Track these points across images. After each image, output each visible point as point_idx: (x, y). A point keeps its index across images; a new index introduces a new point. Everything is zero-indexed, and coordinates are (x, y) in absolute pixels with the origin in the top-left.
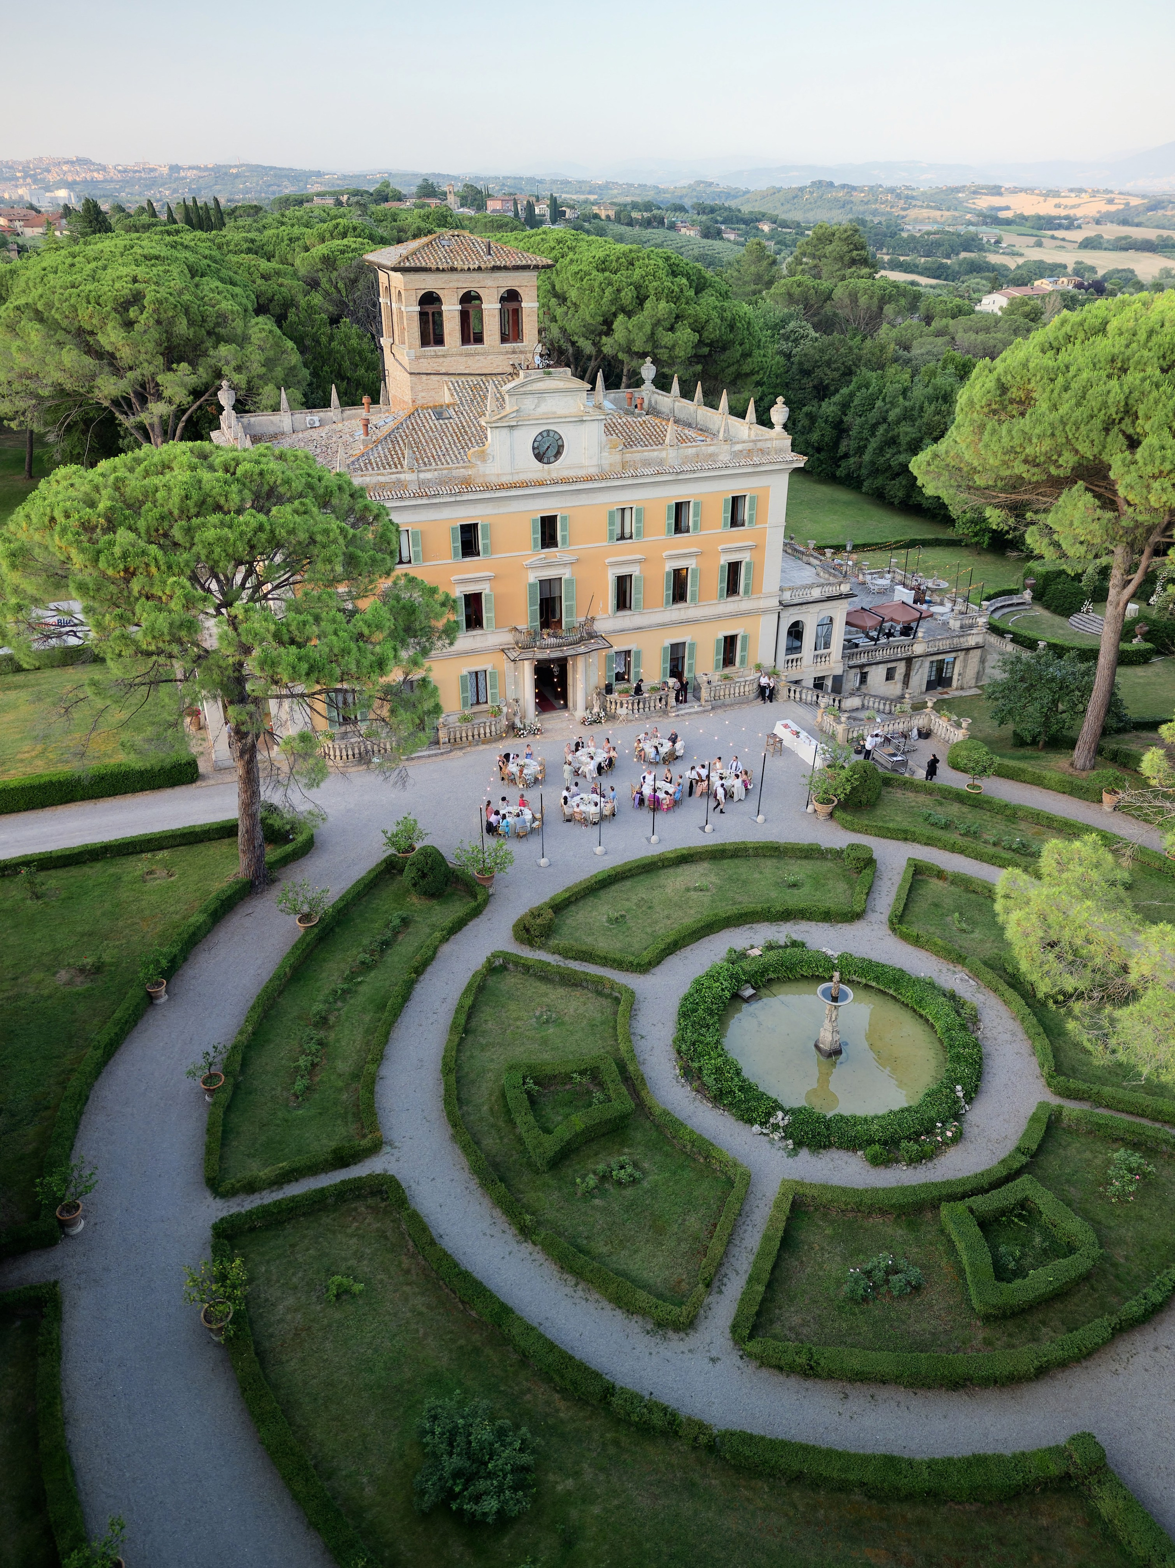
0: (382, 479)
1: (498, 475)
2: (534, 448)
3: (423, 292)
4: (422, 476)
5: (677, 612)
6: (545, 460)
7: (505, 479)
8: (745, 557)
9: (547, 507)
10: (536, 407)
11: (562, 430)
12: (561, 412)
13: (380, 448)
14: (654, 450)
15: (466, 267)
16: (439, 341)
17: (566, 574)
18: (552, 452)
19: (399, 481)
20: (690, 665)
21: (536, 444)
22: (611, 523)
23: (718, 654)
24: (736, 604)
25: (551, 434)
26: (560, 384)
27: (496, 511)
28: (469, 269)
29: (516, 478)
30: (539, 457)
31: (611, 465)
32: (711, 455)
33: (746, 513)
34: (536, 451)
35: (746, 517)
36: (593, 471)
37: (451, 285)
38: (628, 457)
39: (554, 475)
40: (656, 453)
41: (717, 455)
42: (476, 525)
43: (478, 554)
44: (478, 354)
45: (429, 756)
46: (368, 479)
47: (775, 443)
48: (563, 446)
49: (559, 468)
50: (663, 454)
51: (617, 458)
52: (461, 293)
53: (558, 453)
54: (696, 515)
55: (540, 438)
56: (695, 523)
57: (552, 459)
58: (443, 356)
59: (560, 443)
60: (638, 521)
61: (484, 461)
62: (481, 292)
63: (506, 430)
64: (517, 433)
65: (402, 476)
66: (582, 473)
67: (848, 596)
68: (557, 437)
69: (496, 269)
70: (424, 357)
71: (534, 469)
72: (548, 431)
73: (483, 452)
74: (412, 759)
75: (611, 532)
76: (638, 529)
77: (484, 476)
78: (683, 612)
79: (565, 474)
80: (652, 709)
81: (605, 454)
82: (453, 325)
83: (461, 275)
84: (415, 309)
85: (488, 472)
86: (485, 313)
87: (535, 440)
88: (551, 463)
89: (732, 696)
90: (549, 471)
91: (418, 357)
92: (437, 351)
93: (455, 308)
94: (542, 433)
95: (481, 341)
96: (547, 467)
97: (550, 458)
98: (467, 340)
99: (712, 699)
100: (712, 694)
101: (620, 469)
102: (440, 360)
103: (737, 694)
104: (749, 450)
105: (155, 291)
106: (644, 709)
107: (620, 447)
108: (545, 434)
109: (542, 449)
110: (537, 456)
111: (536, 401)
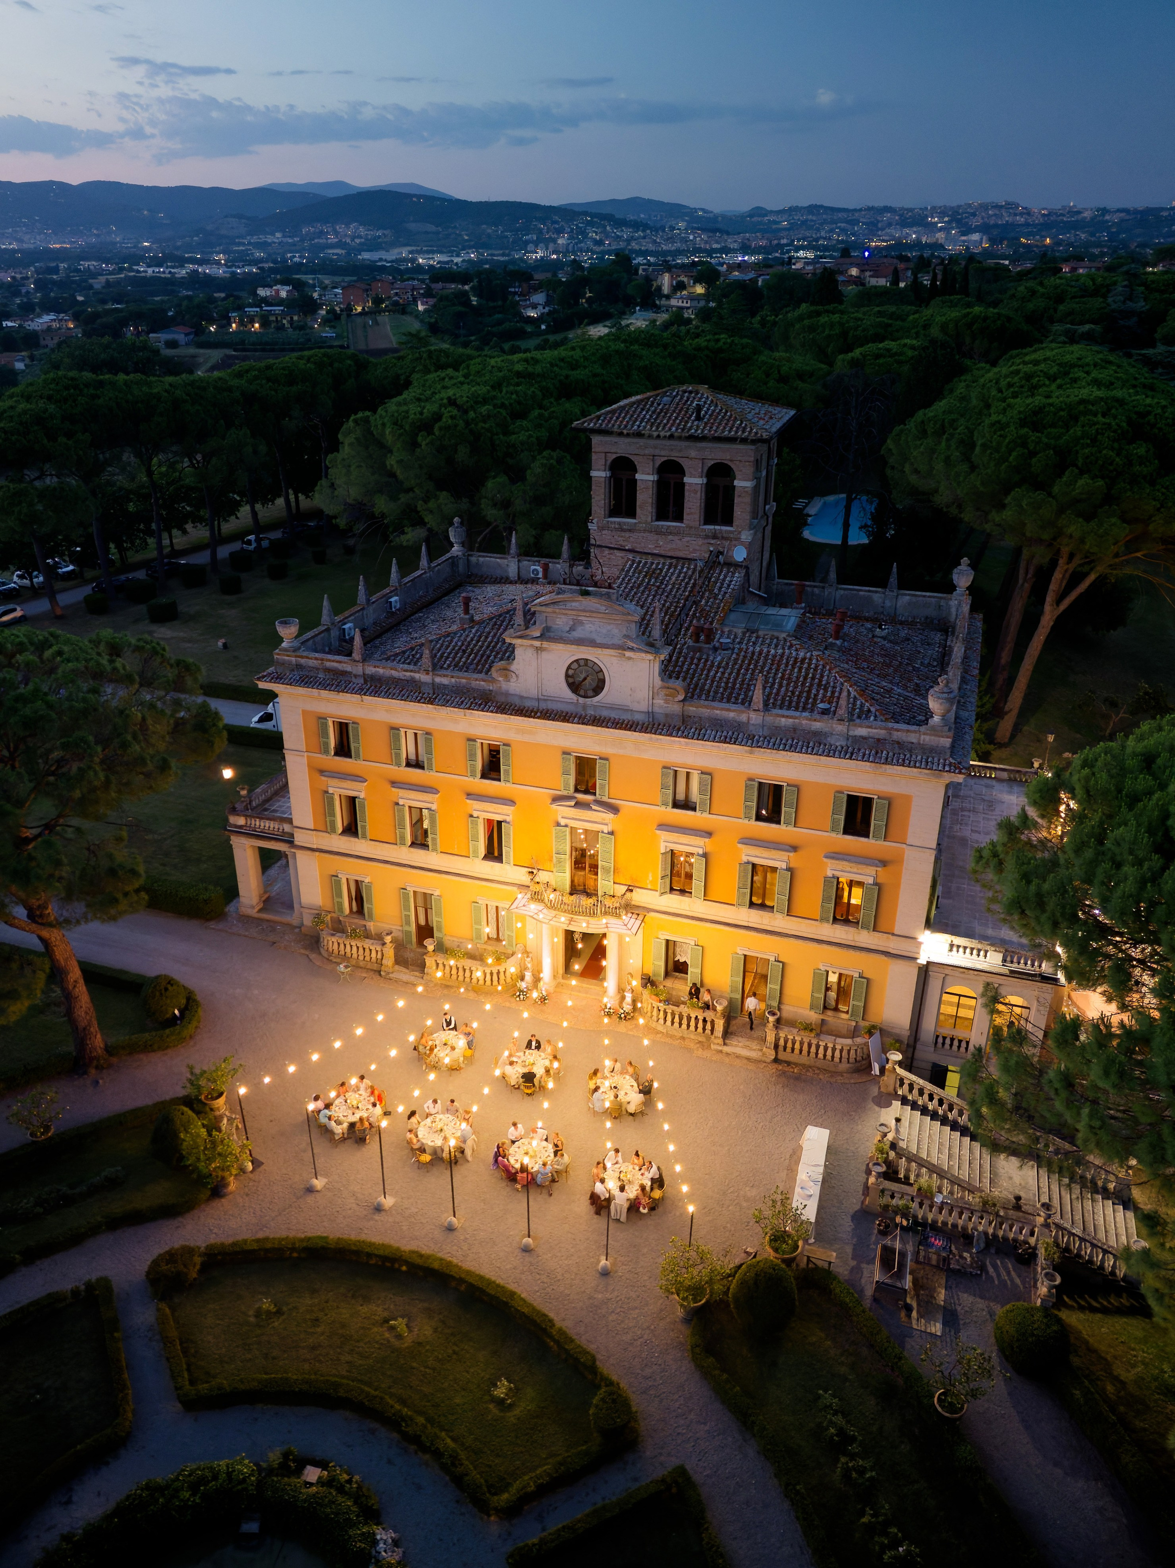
0: (395, 673)
2: (567, 676)
3: (614, 456)
4: (438, 680)
5: (755, 916)
6: (582, 692)
9: (589, 749)
10: (572, 629)
11: (601, 663)
13: (474, 631)
14: (729, 710)
15: (655, 434)
16: (629, 512)
17: (604, 827)
18: (589, 685)
19: (413, 681)
21: (571, 672)
24: (848, 932)
25: (588, 665)
26: (602, 609)
27: (519, 738)
28: (658, 436)
29: (543, 706)
30: (574, 686)
31: (667, 715)
32: (816, 733)
33: (870, 821)
34: (571, 680)
37: (647, 452)
38: (692, 709)
39: (591, 712)
41: (826, 735)
43: (499, 780)
44: (671, 533)
46: (381, 671)
47: (927, 739)
48: (603, 681)
49: (596, 705)
50: (743, 718)
51: (676, 707)
52: (659, 461)
53: (597, 689)
54: (789, 804)
55: (575, 666)
56: (790, 814)
57: (589, 693)
58: (630, 531)
59: (601, 677)
60: (704, 791)
61: (507, 679)
62: (684, 463)
63: (531, 649)
64: (544, 655)
65: (417, 676)
66: (627, 717)
67: (1047, 979)
68: (595, 670)
69: (692, 438)
70: (608, 528)
71: (563, 698)
72: (584, 660)
75: (665, 795)
76: (703, 800)
77: (507, 694)
79: (605, 713)
80: (692, 1028)
81: (660, 701)
82: (645, 498)
83: (658, 442)
84: (603, 474)
85: (512, 692)
86: (687, 487)
87: (569, 668)
88: (585, 697)
89: (813, 1055)
90: (585, 707)
91: (601, 529)
92: (624, 523)
93: (651, 478)
94: (577, 661)
95: (679, 518)
96: (581, 700)
97: (586, 691)
98: (661, 515)
99: (781, 1049)
100: (782, 1042)
101: (679, 723)
102: (627, 534)
103: (821, 1055)
104: (879, 740)
105: (452, 417)
106: (680, 1024)
107: (681, 697)
108: (582, 662)
109: (579, 680)
110: (570, 685)
111: (571, 623)
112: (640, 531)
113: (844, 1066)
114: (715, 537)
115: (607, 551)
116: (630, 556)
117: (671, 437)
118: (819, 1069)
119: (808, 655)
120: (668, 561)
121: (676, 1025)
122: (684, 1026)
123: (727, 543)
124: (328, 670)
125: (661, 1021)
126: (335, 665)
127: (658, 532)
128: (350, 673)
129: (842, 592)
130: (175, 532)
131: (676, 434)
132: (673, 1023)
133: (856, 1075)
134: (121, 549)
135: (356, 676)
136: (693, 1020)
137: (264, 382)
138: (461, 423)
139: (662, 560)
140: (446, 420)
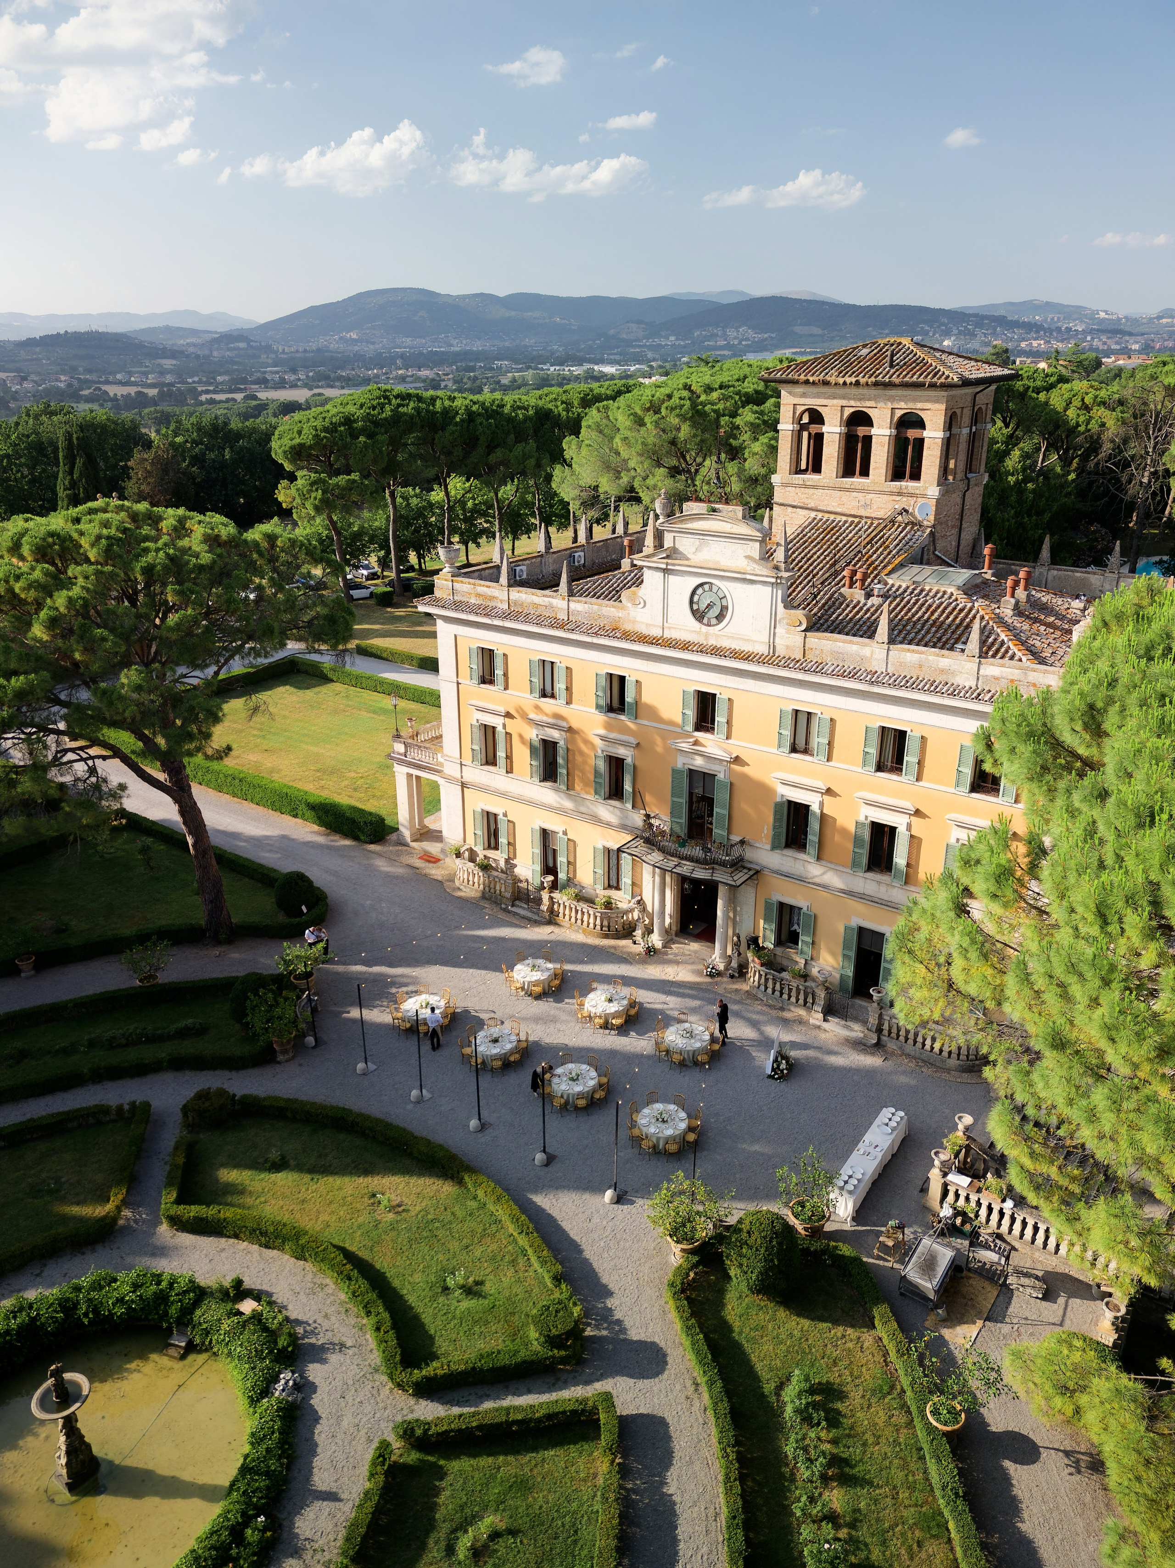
0: (535, 599)
1: (648, 625)
2: (691, 602)
3: (802, 409)
4: (573, 606)
5: (874, 884)
6: (705, 621)
7: (656, 632)
9: (709, 682)
10: (697, 550)
11: (725, 587)
12: (725, 563)
15: (841, 381)
16: (817, 468)
17: (721, 772)
18: (716, 611)
20: (887, 971)
21: (693, 599)
22: (782, 724)
25: (715, 589)
26: (730, 527)
27: (645, 668)
28: (845, 383)
29: (667, 634)
30: (699, 615)
31: (787, 647)
32: (943, 671)
34: (695, 607)
36: (762, 649)
37: (834, 402)
38: (813, 642)
39: (712, 642)
40: (854, 648)
41: (953, 673)
42: (624, 679)
43: (625, 713)
45: (524, 918)
46: (523, 596)
48: (727, 608)
49: (717, 635)
50: (863, 652)
51: (797, 639)
52: (848, 412)
53: (720, 617)
54: (912, 754)
55: (698, 593)
56: (911, 765)
57: (713, 622)
58: (814, 487)
59: (724, 603)
60: (822, 735)
61: (636, 606)
62: (872, 414)
63: (659, 573)
64: (671, 579)
65: (554, 601)
66: (747, 648)
68: (720, 596)
69: (880, 385)
70: (793, 486)
72: (711, 584)
73: (634, 594)
74: (509, 912)
75: (780, 737)
76: (821, 745)
77: (634, 622)
78: (883, 889)
80: (793, 999)
81: (781, 631)
82: (832, 451)
83: (847, 391)
84: (791, 427)
85: (638, 619)
86: (874, 440)
87: (694, 593)
88: (709, 625)
89: (919, 1045)
90: (707, 636)
91: (785, 485)
92: (809, 480)
93: (838, 430)
94: (701, 585)
95: (865, 472)
96: (704, 629)
97: (709, 619)
98: (848, 470)
99: (886, 1032)
100: (886, 1027)
101: (798, 656)
102: (811, 491)
103: (928, 1047)
104: (1012, 681)
105: (680, 398)
106: (782, 994)
107: (804, 627)
108: (706, 587)
109: (703, 606)
110: (694, 612)
111: (697, 542)
112: (823, 488)
113: (953, 1062)
114: (900, 494)
115: (790, 509)
116: (813, 514)
117: (857, 383)
118: (923, 1061)
119: (969, 605)
120: (850, 519)
121: (777, 993)
122: (785, 996)
123: (912, 501)
124: (479, 595)
125: (762, 988)
126: (485, 589)
127: (841, 489)
128: (496, 598)
129: (1055, 572)
130: (471, 545)
131: (863, 381)
132: (774, 991)
133: (965, 1075)
134: (420, 557)
135: (501, 601)
136: (794, 990)
137: (559, 403)
138: (688, 403)
139: (844, 518)
140: (675, 401)
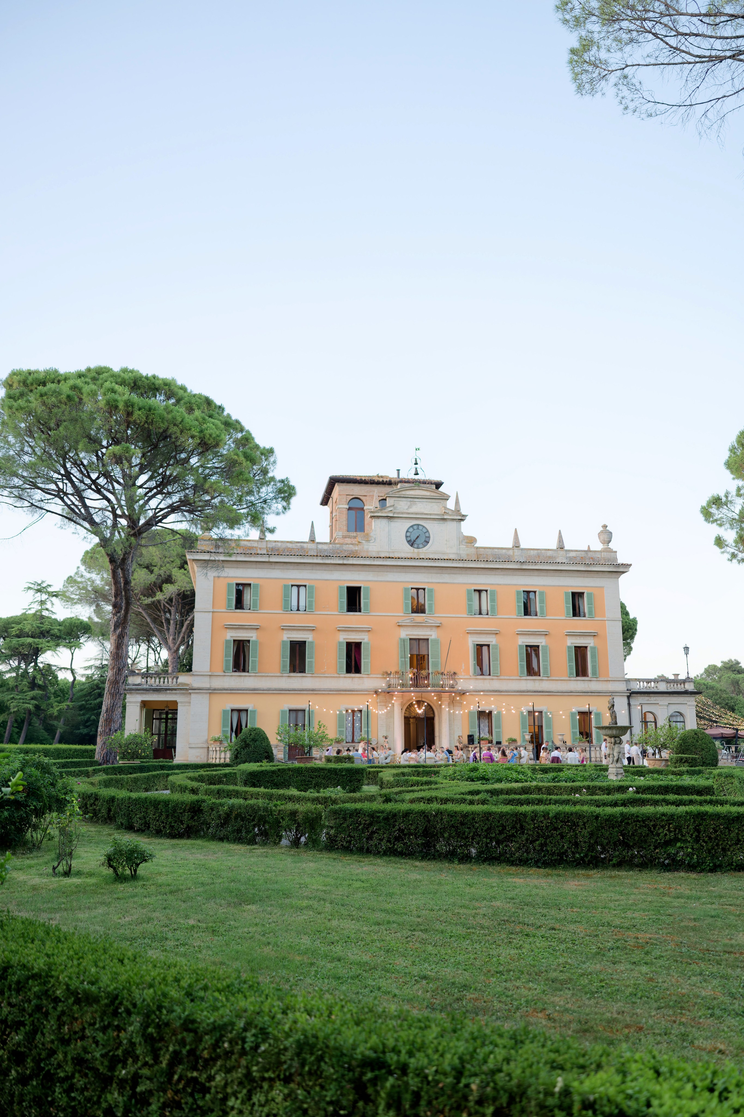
0: (289, 545)
1: (378, 552)
2: (407, 537)
3: (351, 497)
4: (320, 546)
5: (532, 682)
6: (416, 546)
7: (383, 554)
8: (588, 642)
9: (420, 581)
10: (409, 507)
11: (429, 525)
12: (427, 512)
14: (502, 549)
16: (362, 528)
17: (432, 635)
18: (422, 539)
19: (302, 548)
20: (549, 733)
21: (408, 534)
22: (470, 599)
23: (573, 727)
24: (586, 683)
25: (420, 528)
26: (428, 494)
27: (375, 579)
29: (393, 555)
30: (412, 543)
31: (468, 555)
32: (550, 557)
33: (585, 605)
34: (409, 539)
35: (586, 611)
36: (453, 556)
37: (372, 493)
38: (482, 550)
39: (421, 555)
41: (555, 558)
42: (359, 588)
43: (360, 611)
46: (279, 544)
47: (604, 555)
48: (429, 537)
49: (426, 551)
51: (472, 550)
52: (379, 499)
53: (426, 542)
54: (542, 601)
55: (411, 530)
56: (542, 608)
57: (421, 546)
59: (427, 535)
60: (493, 600)
61: (368, 541)
63: (384, 521)
64: (394, 522)
65: (305, 545)
66: (444, 557)
67: (692, 693)
68: (425, 530)
71: (407, 550)
72: (418, 525)
73: (367, 535)
75: (470, 606)
76: (493, 607)
77: (368, 551)
78: (537, 684)
79: (433, 554)
81: (463, 547)
85: (370, 549)
87: (408, 530)
88: (418, 548)
90: (418, 553)
94: (412, 526)
96: (416, 550)
97: (418, 545)
101: (474, 558)
108: (415, 527)
109: (413, 538)
110: (408, 542)
111: (409, 503)
124: (240, 547)
126: (246, 543)
128: (256, 547)
135: (260, 549)
